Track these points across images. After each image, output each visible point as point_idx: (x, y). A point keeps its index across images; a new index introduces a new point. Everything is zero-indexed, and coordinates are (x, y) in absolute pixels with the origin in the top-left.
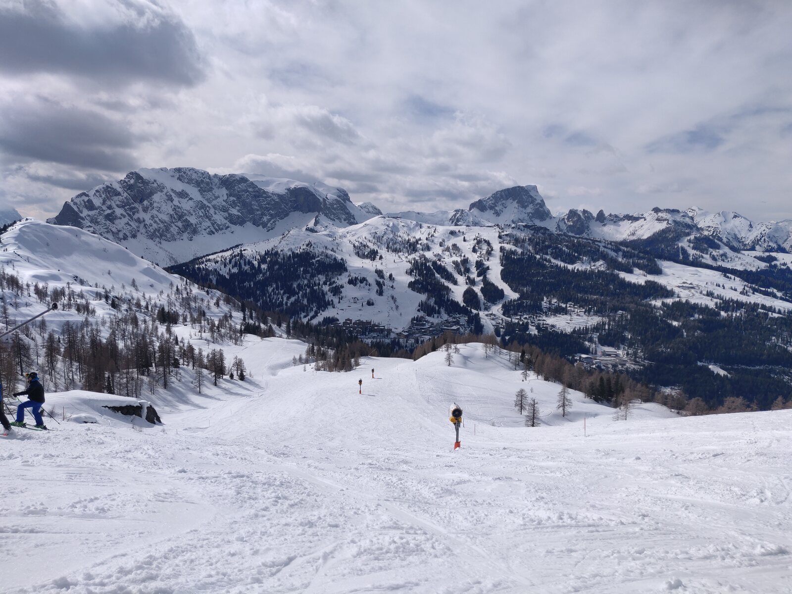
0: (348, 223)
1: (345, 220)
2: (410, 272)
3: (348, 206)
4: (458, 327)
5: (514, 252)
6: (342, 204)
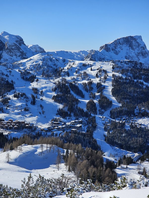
0: (21, 58)
1: (19, 56)
2: (55, 90)
3: (22, 47)
4: (81, 125)
5: (121, 78)
6: (18, 46)
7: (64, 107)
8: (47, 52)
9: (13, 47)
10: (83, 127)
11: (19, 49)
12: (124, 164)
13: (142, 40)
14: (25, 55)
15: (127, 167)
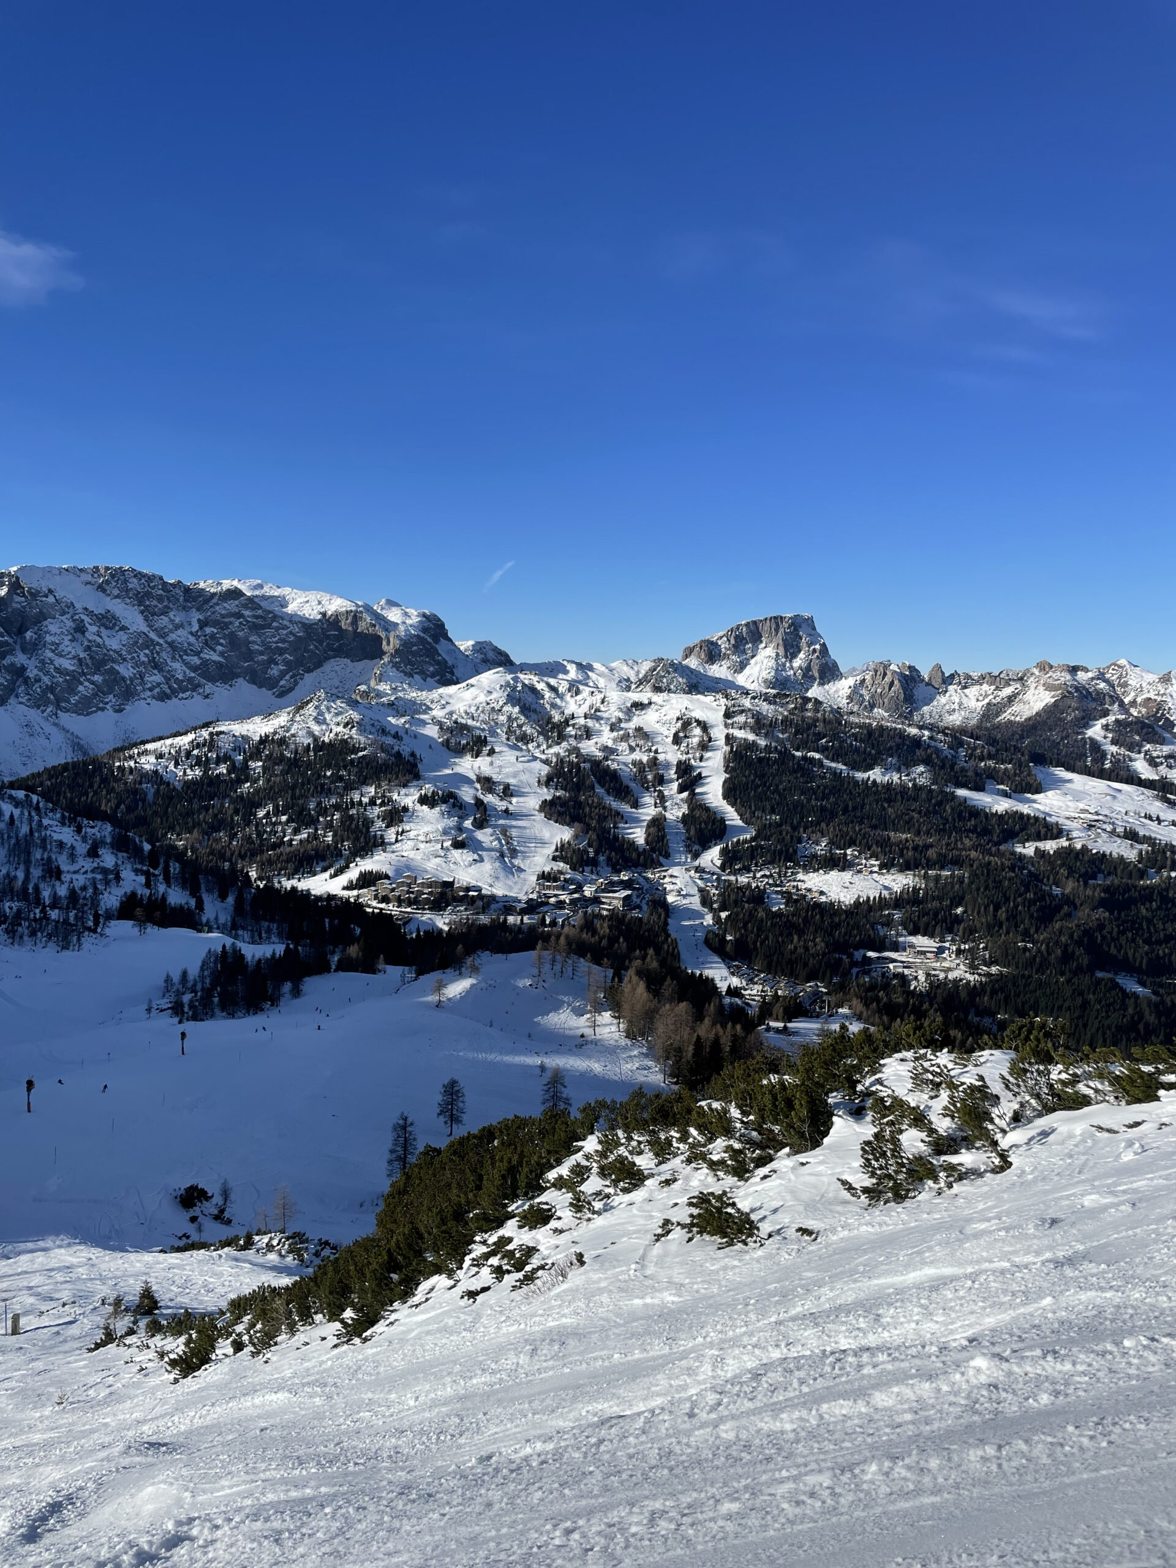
0: (439, 682)
1: (432, 676)
2: (548, 781)
3: (442, 647)
4: (629, 892)
5: (752, 746)
6: (429, 644)
7: (576, 837)
8: (518, 663)
9: (415, 648)
10: (634, 899)
11: (432, 652)
12: (777, 1020)
13: (814, 629)
14: (452, 673)
15: (785, 1027)
